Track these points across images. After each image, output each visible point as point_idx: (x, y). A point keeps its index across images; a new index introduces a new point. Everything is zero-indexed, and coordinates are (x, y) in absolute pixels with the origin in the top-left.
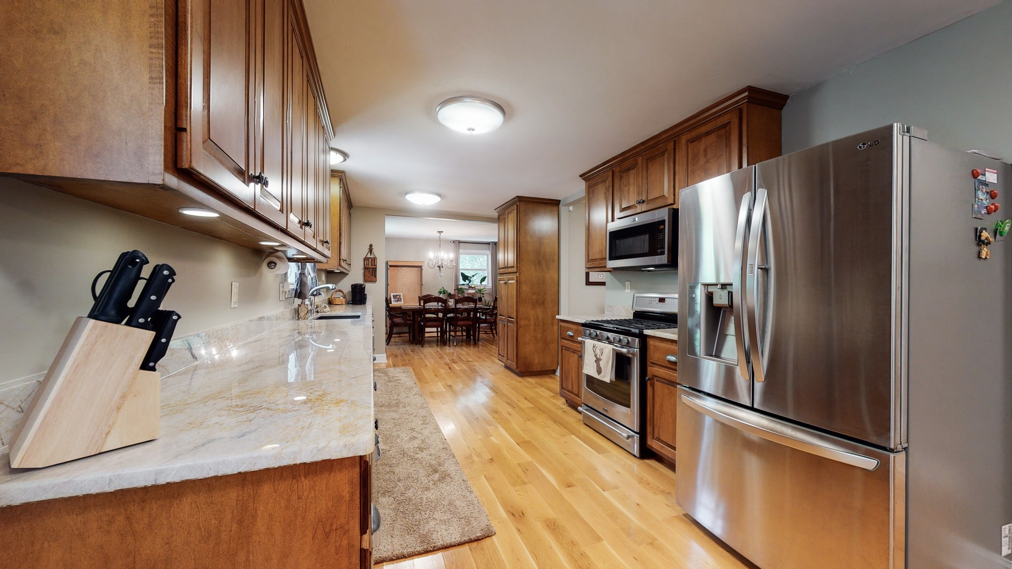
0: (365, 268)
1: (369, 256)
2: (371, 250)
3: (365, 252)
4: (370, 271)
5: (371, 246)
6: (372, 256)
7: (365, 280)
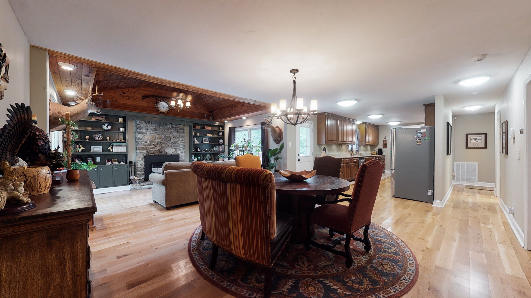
0: (383, 144)
1: (384, 140)
2: (385, 138)
3: (383, 139)
4: (385, 145)
5: (385, 137)
6: (386, 140)
7: (383, 148)
